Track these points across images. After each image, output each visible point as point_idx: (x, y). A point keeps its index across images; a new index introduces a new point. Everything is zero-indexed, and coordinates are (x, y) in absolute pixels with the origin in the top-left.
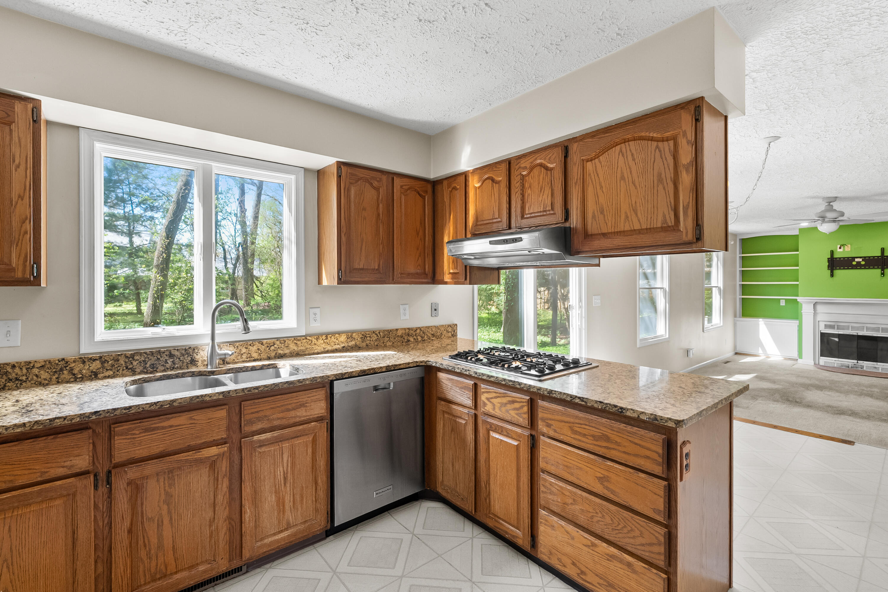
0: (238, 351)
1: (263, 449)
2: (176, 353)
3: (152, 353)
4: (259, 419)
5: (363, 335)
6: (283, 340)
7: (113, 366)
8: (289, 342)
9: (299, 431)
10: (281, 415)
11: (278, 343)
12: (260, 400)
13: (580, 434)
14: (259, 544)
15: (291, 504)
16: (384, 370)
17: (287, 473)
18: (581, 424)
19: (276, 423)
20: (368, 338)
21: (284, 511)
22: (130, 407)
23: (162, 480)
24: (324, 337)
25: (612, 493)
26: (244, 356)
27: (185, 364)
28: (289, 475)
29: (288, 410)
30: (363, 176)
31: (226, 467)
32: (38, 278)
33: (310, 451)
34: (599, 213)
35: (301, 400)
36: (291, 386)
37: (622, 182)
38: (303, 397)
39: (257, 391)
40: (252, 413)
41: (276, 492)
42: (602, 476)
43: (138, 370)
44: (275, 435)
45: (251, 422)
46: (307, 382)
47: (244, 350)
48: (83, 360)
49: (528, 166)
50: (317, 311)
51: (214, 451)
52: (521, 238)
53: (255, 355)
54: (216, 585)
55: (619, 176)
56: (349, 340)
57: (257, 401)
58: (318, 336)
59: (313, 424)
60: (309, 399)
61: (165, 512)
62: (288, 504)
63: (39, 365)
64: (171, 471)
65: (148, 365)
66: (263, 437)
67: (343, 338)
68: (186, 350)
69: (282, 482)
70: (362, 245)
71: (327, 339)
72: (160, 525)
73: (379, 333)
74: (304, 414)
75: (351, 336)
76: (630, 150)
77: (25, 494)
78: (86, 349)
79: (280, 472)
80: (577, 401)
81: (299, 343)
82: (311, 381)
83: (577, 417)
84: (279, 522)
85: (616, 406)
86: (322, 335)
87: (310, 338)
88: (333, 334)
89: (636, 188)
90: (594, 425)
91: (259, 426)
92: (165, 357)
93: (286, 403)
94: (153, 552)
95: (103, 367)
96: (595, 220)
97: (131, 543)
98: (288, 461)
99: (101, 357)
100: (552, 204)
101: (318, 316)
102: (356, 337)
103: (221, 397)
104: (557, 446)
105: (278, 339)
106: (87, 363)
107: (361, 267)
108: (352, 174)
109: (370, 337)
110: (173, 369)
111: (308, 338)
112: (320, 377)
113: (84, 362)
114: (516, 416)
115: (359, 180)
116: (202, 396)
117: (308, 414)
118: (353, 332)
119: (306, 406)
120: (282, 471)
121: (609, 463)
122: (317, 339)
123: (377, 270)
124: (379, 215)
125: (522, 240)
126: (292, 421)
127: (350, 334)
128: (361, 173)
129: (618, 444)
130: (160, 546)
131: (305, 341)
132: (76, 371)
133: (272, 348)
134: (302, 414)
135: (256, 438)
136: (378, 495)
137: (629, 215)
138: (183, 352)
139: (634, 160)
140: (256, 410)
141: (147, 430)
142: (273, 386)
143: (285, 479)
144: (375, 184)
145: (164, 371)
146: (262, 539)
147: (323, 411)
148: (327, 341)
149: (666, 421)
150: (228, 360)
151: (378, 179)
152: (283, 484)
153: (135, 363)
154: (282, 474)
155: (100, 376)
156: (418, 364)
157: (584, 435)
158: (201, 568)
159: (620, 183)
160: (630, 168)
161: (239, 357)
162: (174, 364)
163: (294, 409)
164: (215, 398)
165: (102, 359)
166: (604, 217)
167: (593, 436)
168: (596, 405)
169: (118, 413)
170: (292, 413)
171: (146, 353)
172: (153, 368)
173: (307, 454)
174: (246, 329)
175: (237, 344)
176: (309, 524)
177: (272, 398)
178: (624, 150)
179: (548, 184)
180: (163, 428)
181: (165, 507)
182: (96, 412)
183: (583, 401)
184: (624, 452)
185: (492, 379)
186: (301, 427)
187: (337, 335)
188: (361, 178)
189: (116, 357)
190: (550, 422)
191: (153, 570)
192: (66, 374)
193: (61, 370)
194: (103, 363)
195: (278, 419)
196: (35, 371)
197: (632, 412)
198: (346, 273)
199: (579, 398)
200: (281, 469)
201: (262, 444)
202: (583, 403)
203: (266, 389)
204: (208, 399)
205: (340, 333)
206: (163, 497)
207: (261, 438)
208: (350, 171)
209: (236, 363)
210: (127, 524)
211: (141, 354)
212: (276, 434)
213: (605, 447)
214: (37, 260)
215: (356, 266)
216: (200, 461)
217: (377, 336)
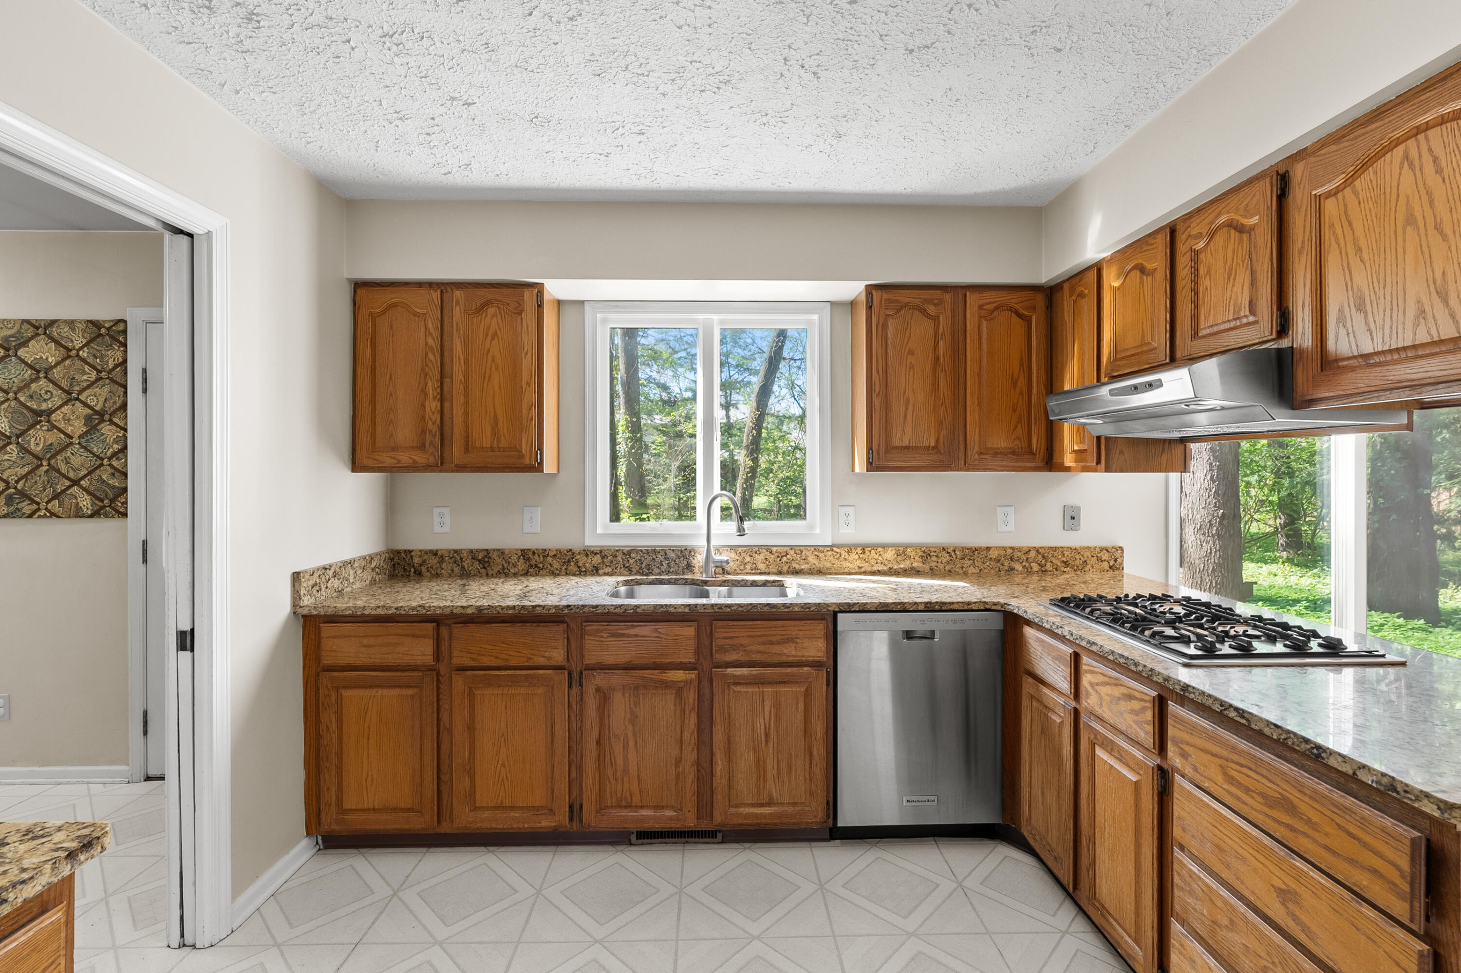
0: (740, 559)
1: (738, 688)
2: (672, 555)
3: (648, 552)
4: (734, 648)
5: (924, 552)
6: (799, 550)
7: (612, 562)
8: (808, 553)
9: (787, 674)
10: (761, 648)
11: (792, 552)
12: (734, 623)
13: (1239, 785)
14: (733, 810)
15: (775, 772)
16: (921, 607)
17: (769, 728)
18: (1242, 766)
19: (755, 657)
20: (934, 559)
21: (765, 780)
22: (597, 606)
23: (627, 695)
24: (859, 550)
25: (1303, 931)
26: (748, 567)
27: (681, 569)
28: (772, 731)
29: (771, 643)
30: (908, 300)
31: (694, 700)
32: (541, 464)
33: (801, 706)
34: (1353, 310)
35: (789, 632)
36: (774, 610)
37: (1409, 229)
38: (792, 628)
39: (729, 610)
40: (725, 638)
41: (754, 750)
42: (1284, 887)
43: (634, 570)
44: (754, 673)
45: (723, 650)
46: (796, 609)
47: (748, 559)
48: (588, 553)
49: (1204, 231)
50: (850, 510)
51: (679, 675)
52: (1160, 380)
53: (762, 567)
54: (687, 842)
55: (1401, 217)
56: (899, 558)
57: (731, 623)
58: (850, 548)
59: (805, 669)
60: (801, 633)
61: (630, 734)
62: (771, 773)
63: (551, 554)
64: (636, 688)
65: (643, 566)
66: (739, 671)
67: (890, 554)
68: (681, 551)
69: (763, 738)
70: (907, 409)
71: (864, 553)
72: (626, 746)
73: (954, 551)
74: (794, 653)
75: (904, 552)
76: (1430, 150)
77: (516, 676)
78: (591, 541)
79: (760, 724)
80: (1232, 714)
81: (821, 555)
82: (802, 607)
83: (1234, 749)
84: (759, 791)
85: (1307, 741)
86: (856, 546)
87: (838, 550)
88: (874, 547)
89: (1444, 237)
90: (1265, 772)
91: (732, 657)
92: (660, 557)
93: (768, 633)
94: (618, 774)
95: (603, 562)
96: (1344, 326)
97: (599, 756)
98: (770, 712)
99: (601, 551)
100: (1251, 302)
101: (852, 518)
102: (913, 554)
103: (687, 610)
104: (1202, 801)
105: (792, 547)
106: (590, 557)
107: (906, 443)
108: (889, 301)
109: (937, 556)
110: (668, 573)
111: (835, 549)
112: (815, 604)
113: (587, 555)
114: (1135, 726)
115: (901, 308)
116: (666, 605)
117: (800, 654)
118: (906, 546)
119: (796, 643)
120: (762, 724)
121: (1299, 863)
122: (848, 552)
123: (933, 448)
124: (937, 359)
125: (1161, 385)
126: (776, 659)
127: (901, 549)
128: (903, 297)
129: (1314, 826)
130: (626, 771)
131: (830, 553)
132: (580, 564)
133: (785, 559)
134: (790, 652)
135: (730, 671)
136: (909, 804)
137: (1427, 308)
138: (679, 553)
139: (1439, 171)
140: (729, 635)
141: (613, 635)
142: (750, 607)
143: (767, 735)
144: (931, 310)
145: (659, 574)
146: (737, 806)
147: (822, 654)
148: (865, 556)
149: (1418, 799)
150: (728, 568)
151: (935, 301)
152: (764, 742)
153: (631, 561)
154: (763, 727)
155: (601, 572)
156: (987, 607)
157: (1247, 790)
158: (669, 813)
159: (1404, 233)
160: (1429, 194)
161: (742, 567)
162: (669, 567)
163: (779, 643)
164: (680, 610)
165: (601, 553)
166: (1366, 317)
167: (1262, 795)
168: (1267, 731)
169: (586, 609)
170: (777, 649)
171: (641, 551)
172: (649, 569)
173: (797, 710)
174: (741, 532)
175: (740, 549)
176: (800, 808)
177: (751, 623)
178: (1414, 153)
179: (1243, 262)
180: (628, 636)
181: (630, 727)
182: (568, 606)
183: (1244, 717)
184: (1326, 847)
186: (789, 670)
187: (880, 549)
188: (906, 305)
189: (616, 552)
190: (1187, 748)
191: (619, 795)
192: (572, 567)
193: (569, 561)
194: (603, 557)
195: (759, 652)
196: (549, 559)
197: (1340, 759)
198: (879, 454)
199: (1237, 709)
200: (762, 721)
201: (738, 681)
202: (1243, 721)
203: (740, 609)
204: (672, 610)
205: (885, 546)
206: (628, 716)
207: (736, 673)
208: (886, 296)
209: (738, 574)
210: (595, 734)
211: (637, 551)
212: (755, 671)
213: (1287, 826)
214: (541, 449)
215: (897, 442)
216: (666, 685)
217: (951, 556)
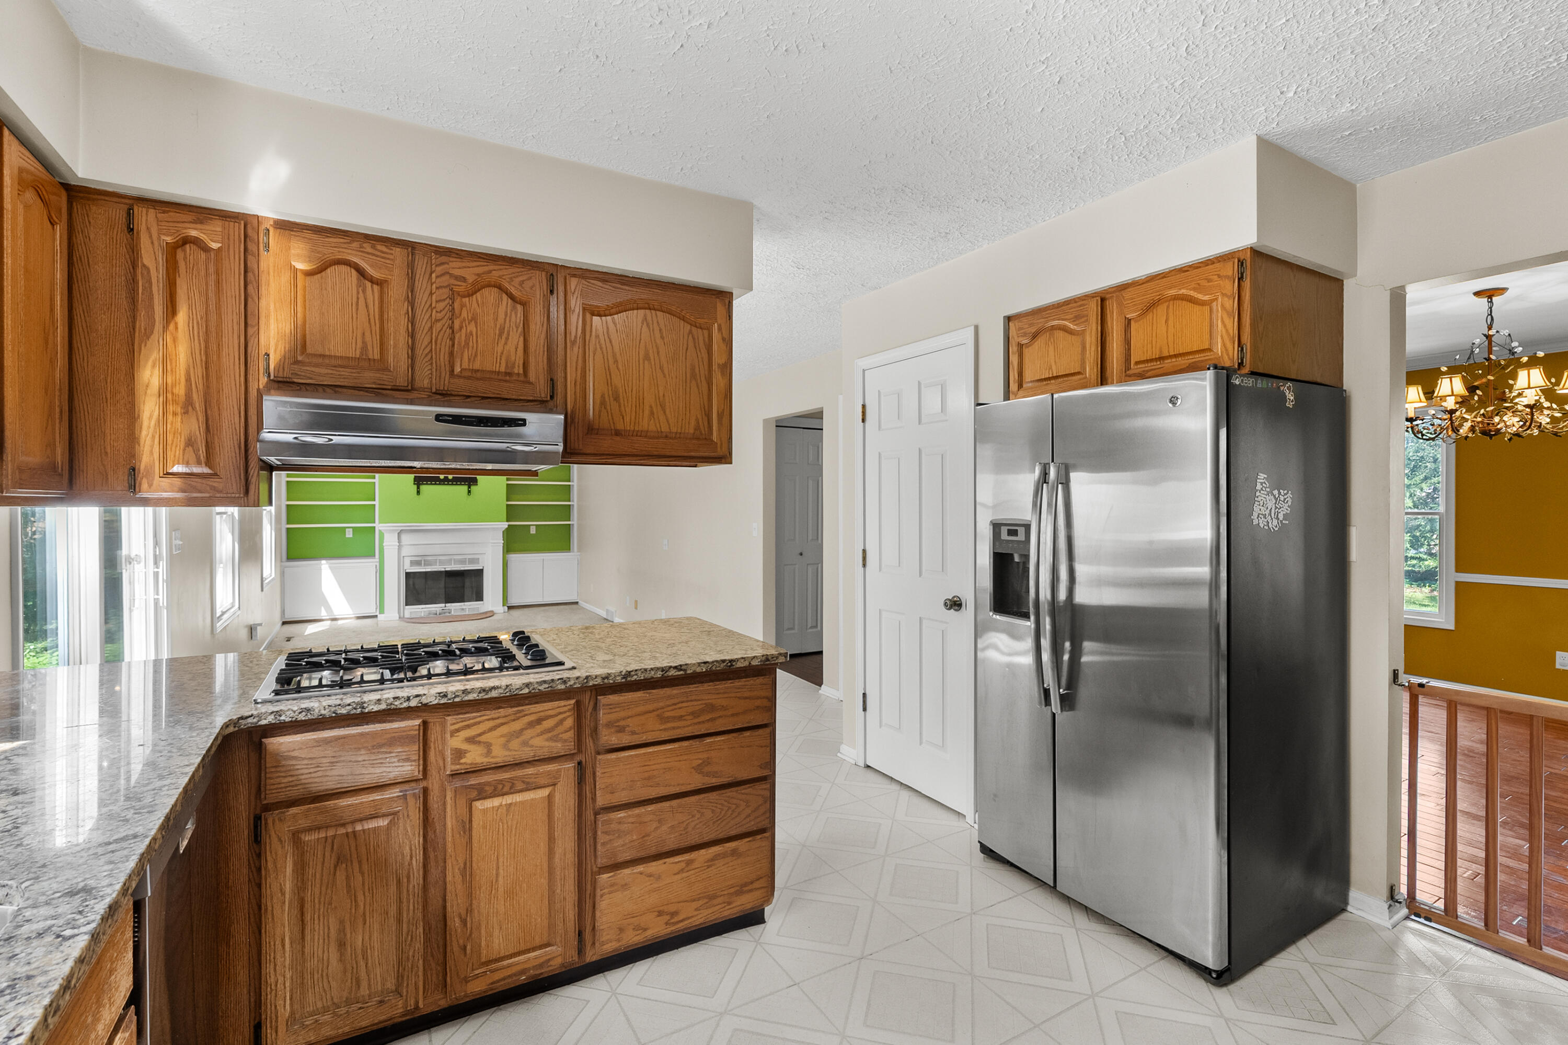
13: (674, 719)
18: (675, 704)
25: (714, 776)
34: (612, 399)
37: (646, 362)
42: (701, 761)
52: (524, 420)
55: (642, 353)
76: (658, 322)
80: (672, 673)
83: (670, 697)
85: (723, 661)
89: (665, 377)
90: (693, 698)
96: (605, 408)
100: (524, 364)
104: (631, 755)
114: (547, 744)
121: (708, 740)
125: (524, 424)
129: (724, 708)
137: (655, 411)
139: (662, 338)
149: (777, 658)
157: (680, 718)
159: (644, 363)
160: (658, 349)
166: (620, 406)
167: (692, 713)
168: (698, 670)
178: (649, 318)
179: (517, 328)
183: (681, 670)
184: (733, 715)
185: (494, 694)
190: (622, 723)
197: (742, 661)
199: (675, 667)
202: (682, 672)
213: (708, 721)
